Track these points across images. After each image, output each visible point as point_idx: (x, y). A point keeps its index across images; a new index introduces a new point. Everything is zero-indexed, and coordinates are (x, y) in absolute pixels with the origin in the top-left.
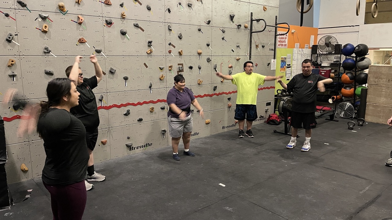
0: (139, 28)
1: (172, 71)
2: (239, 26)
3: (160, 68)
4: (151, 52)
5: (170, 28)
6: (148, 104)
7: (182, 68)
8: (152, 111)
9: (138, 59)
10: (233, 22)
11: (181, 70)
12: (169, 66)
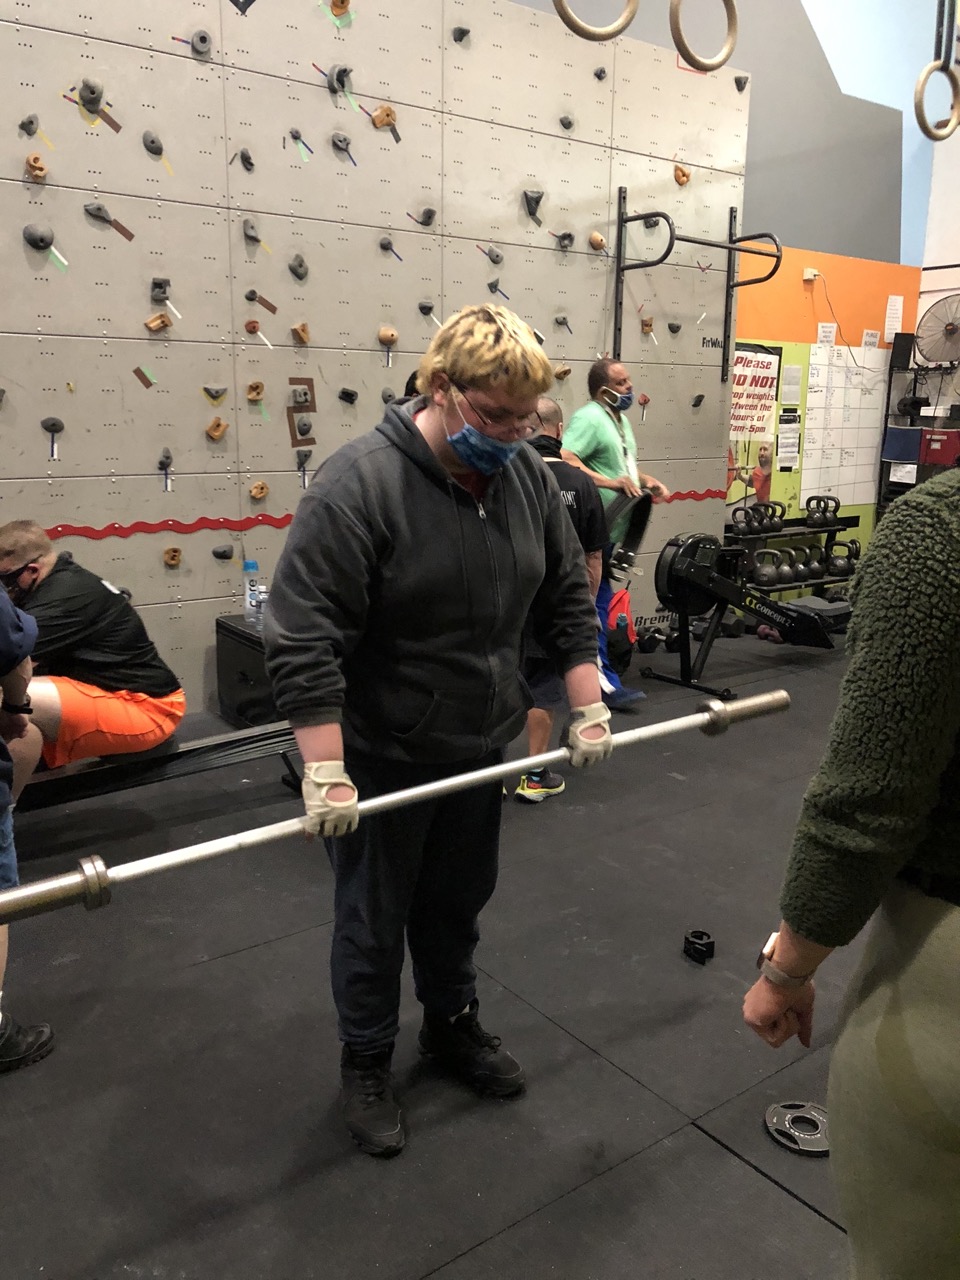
0: (108, 225)
1: (263, 406)
2: (565, 240)
3: (207, 390)
4: (165, 325)
5: (252, 233)
6: (157, 535)
7: (305, 394)
8: (172, 560)
9: (106, 350)
10: (539, 223)
11: (302, 404)
12: (250, 383)
